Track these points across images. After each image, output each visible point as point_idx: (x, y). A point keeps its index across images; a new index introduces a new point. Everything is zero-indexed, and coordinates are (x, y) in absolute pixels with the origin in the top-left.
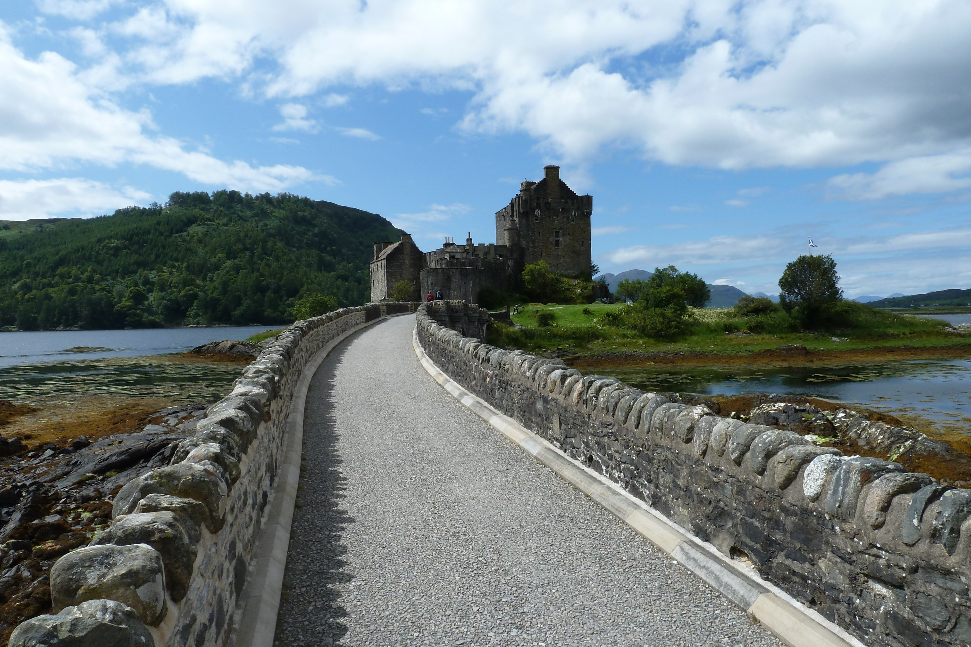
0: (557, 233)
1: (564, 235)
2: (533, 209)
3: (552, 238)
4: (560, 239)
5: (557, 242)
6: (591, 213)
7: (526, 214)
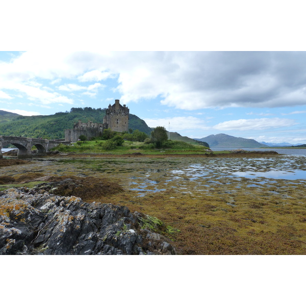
1: (120, 120)
5: (117, 122)
7: (108, 114)
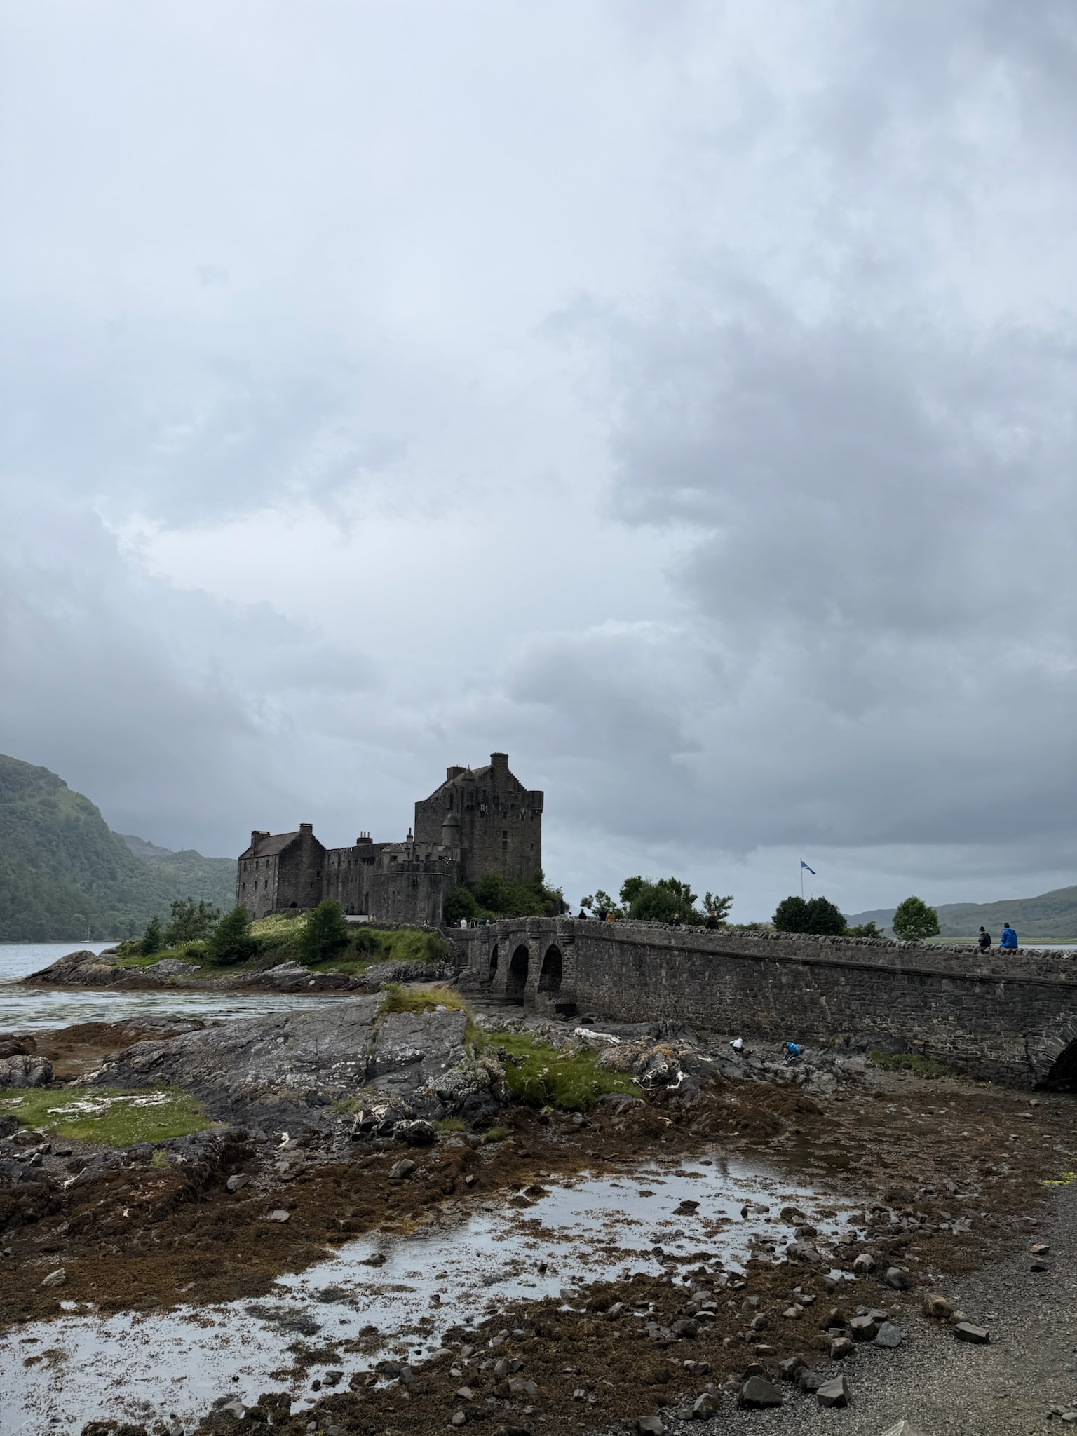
0: (505, 833)
1: (513, 835)
2: (479, 804)
3: (500, 839)
4: (509, 841)
5: (505, 843)
6: (541, 811)
7: (471, 808)
